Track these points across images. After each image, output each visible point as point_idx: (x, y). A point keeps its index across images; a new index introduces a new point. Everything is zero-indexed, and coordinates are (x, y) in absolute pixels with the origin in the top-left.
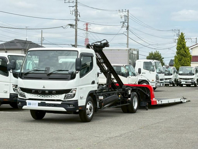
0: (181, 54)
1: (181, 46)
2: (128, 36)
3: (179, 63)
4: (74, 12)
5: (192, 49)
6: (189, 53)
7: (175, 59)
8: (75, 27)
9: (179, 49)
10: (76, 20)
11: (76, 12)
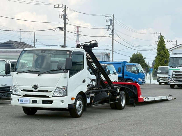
0: (161, 55)
1: (161, 48)
2: (113, 38)
3: (159, 63)
4: (63, 16)
5: (172, 50)
6: (169, 54)
7: (156, 59)
8: (63, 30)
9: (159, 50)
10: (65, 23)
11: (65, 16)
